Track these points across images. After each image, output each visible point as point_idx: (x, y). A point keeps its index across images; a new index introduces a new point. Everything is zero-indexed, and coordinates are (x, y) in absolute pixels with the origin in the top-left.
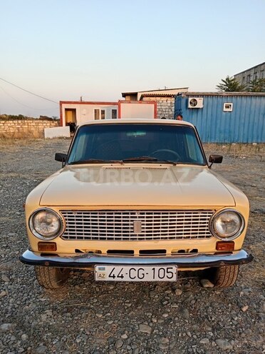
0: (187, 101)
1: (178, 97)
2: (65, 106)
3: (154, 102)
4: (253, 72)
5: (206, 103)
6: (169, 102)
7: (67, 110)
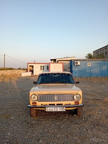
0: (74, 62)
1: (71, 61)
2: (29, 65)
3: (62, 63)
4: (100, 50)
5: (81, 63)
6: (68, 62)
7: (30, 66)
